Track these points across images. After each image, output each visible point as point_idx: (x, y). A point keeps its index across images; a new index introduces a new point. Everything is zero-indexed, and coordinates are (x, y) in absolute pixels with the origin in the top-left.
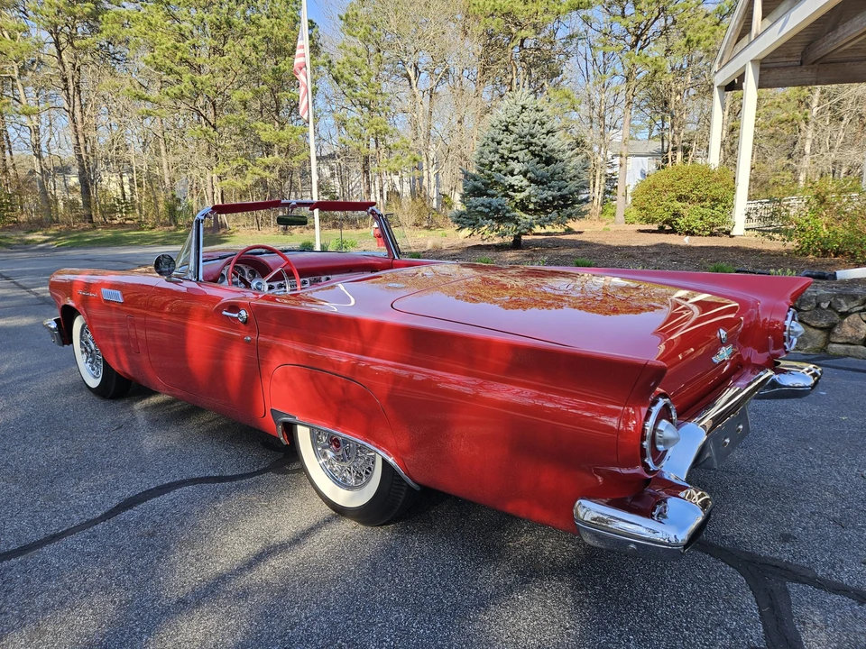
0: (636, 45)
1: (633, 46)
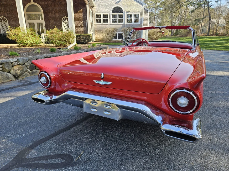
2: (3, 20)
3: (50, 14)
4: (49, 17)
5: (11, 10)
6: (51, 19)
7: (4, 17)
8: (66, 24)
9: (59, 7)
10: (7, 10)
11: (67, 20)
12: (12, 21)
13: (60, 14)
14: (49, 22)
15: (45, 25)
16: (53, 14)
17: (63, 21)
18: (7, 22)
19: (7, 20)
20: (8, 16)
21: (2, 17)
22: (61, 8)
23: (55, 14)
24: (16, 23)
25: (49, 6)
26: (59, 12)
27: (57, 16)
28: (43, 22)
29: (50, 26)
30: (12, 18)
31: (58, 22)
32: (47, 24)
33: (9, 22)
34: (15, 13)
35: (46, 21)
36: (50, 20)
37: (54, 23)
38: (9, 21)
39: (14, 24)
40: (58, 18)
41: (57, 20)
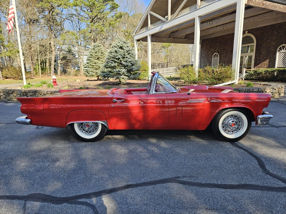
0: (92, 22)
1: (91, 22)
2: (216, 56)
3: (264, 44)
4: (261, 48)
5: (225, 46)
6: (264, 49)
7: (217, 54)
8: (283, 54)
9: (278, 33)
10: (222, 46)
11: (285, 48)
12: (223, 56)
13: (277, 42)
14: (261, 54)
15: (255, 58)
16: (267, 43)
17: (279, 51)
18: (219, 58)
19: (219, 56)
20: (220, 52)
21: (216, 53)
22: (280, 34)
23: (270, 43)
24: (226, 58)
25: (265, 34)
26: (276, 39)
27: (272, 45)
28: (253, 54)
29: (260, 59)
30: (223, 54)
31: (271, 53)
32: (258, 57)
33: (220, 58)
34: (227, 48)
35: (257, 53)
36: (262, 51)
37: (266, 54)
38: (221, 56)
39: (223, 60)
40: (273, 48)
41: (271, 50)
